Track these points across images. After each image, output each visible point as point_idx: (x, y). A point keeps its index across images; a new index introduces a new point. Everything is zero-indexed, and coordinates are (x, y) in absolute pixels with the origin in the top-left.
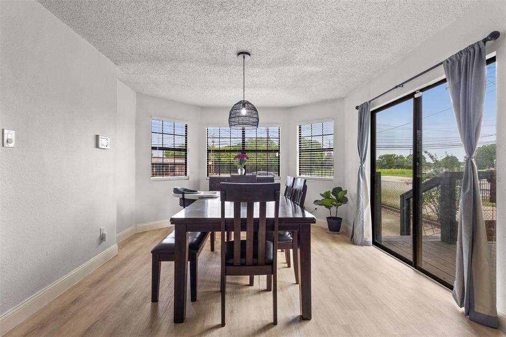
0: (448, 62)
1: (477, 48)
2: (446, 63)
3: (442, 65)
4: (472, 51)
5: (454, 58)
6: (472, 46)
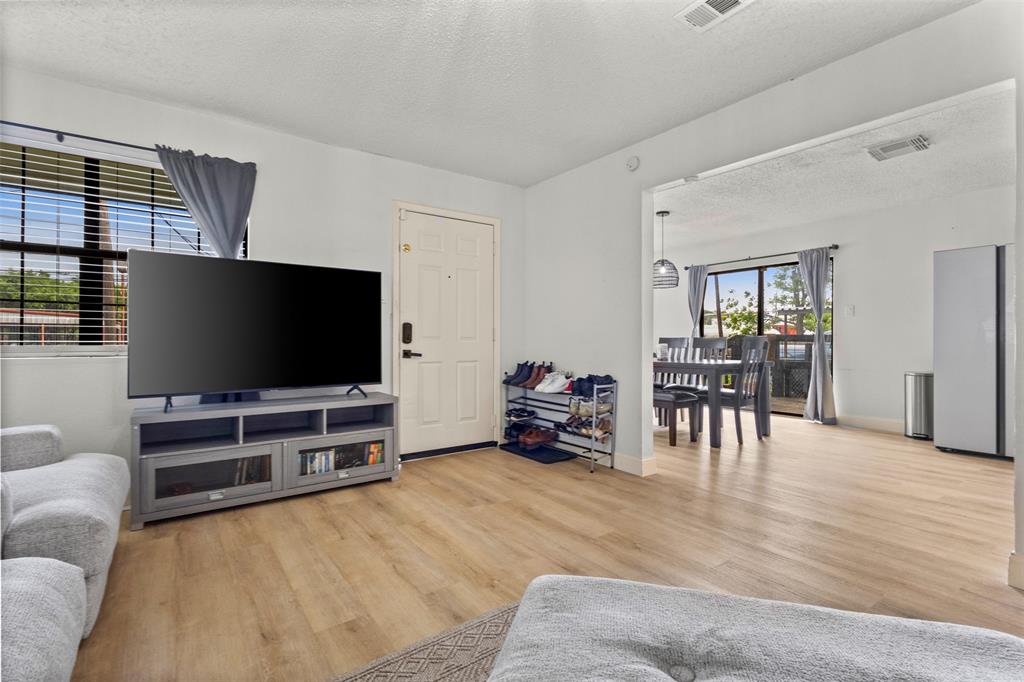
1: (825, 250)
2: (801, 253)
3: (797, 255)
4: (821, 251)
5: (807, 253)
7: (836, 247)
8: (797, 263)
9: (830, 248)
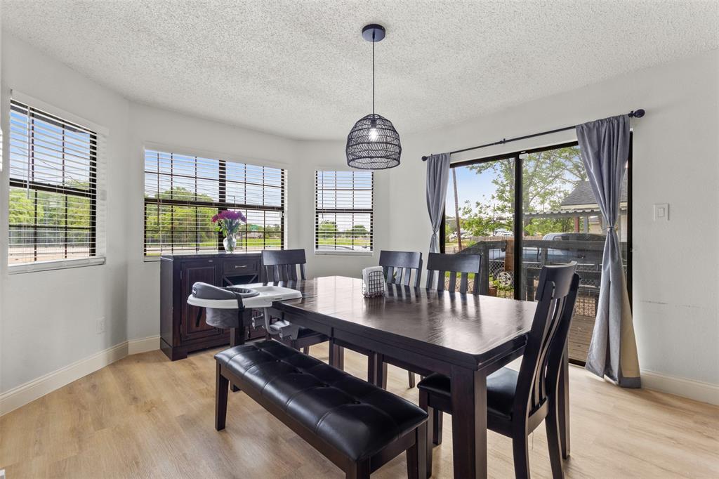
0: (582, 128)
1: (621, 120)
2: (580, 128)
3: (575, 129)
4: (615, 123)
5: (592, 126)
6: (617, 118)
7: (641, 113)
8: (576, 143)
9: (631, 115)
